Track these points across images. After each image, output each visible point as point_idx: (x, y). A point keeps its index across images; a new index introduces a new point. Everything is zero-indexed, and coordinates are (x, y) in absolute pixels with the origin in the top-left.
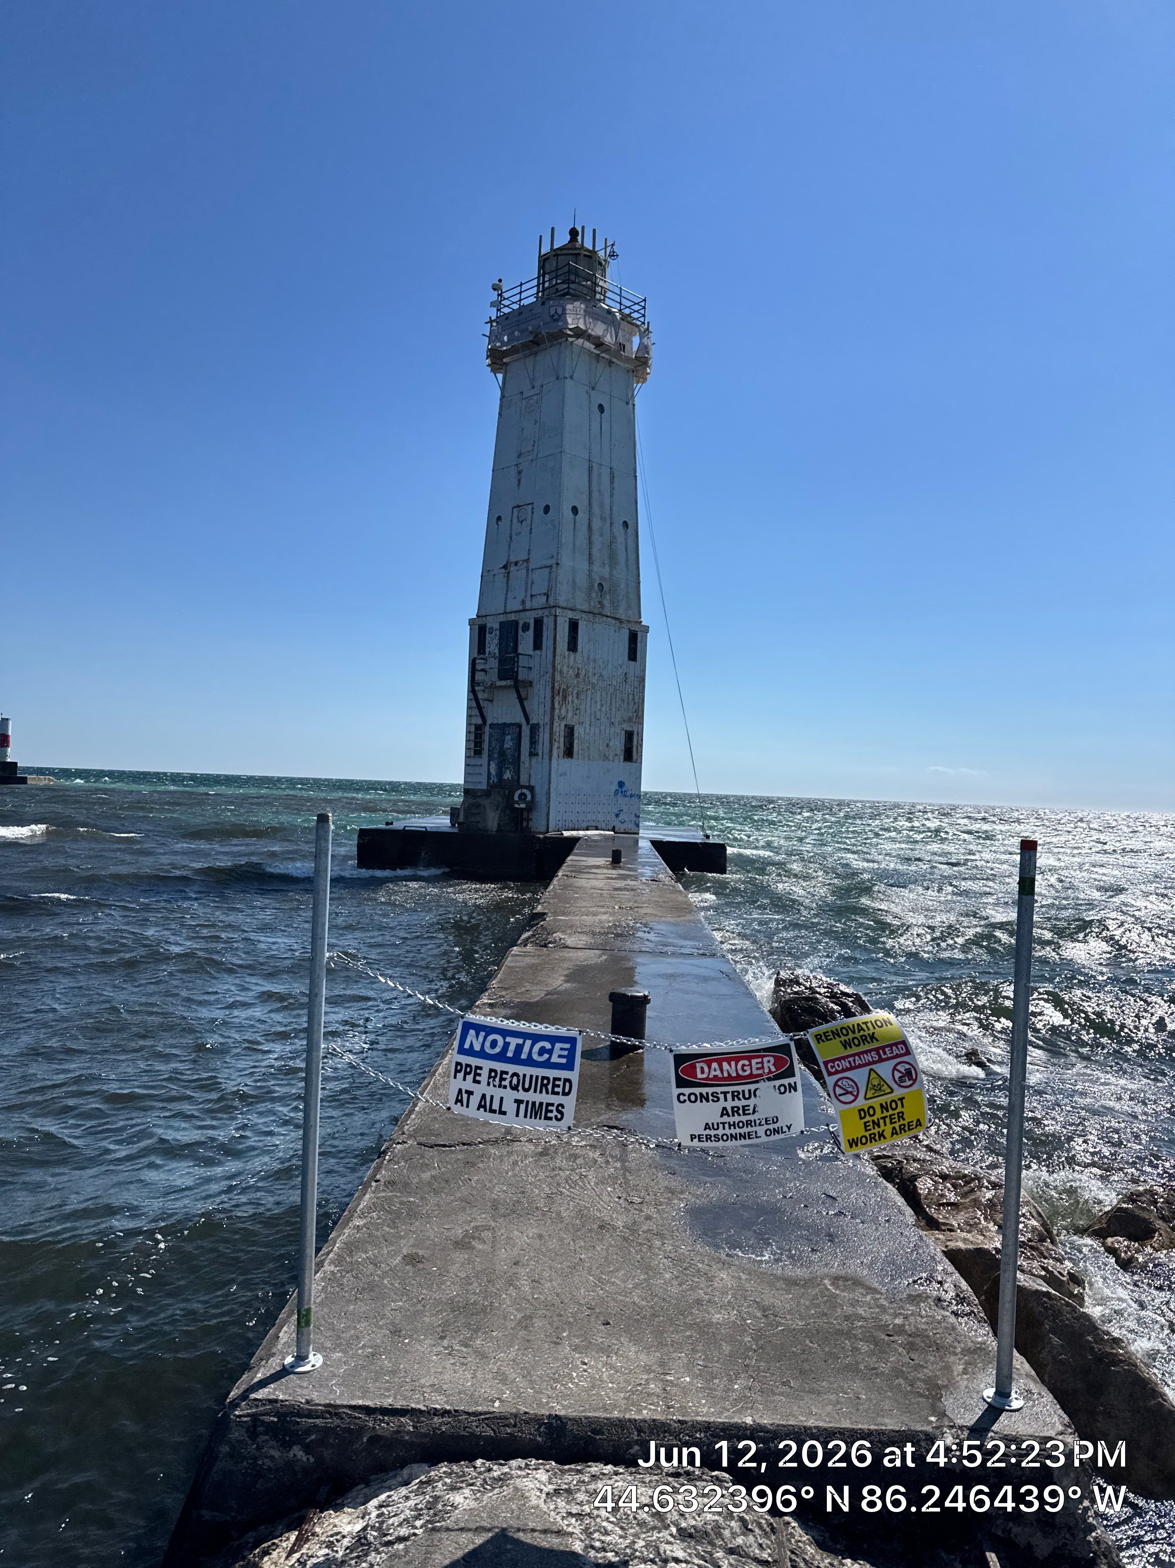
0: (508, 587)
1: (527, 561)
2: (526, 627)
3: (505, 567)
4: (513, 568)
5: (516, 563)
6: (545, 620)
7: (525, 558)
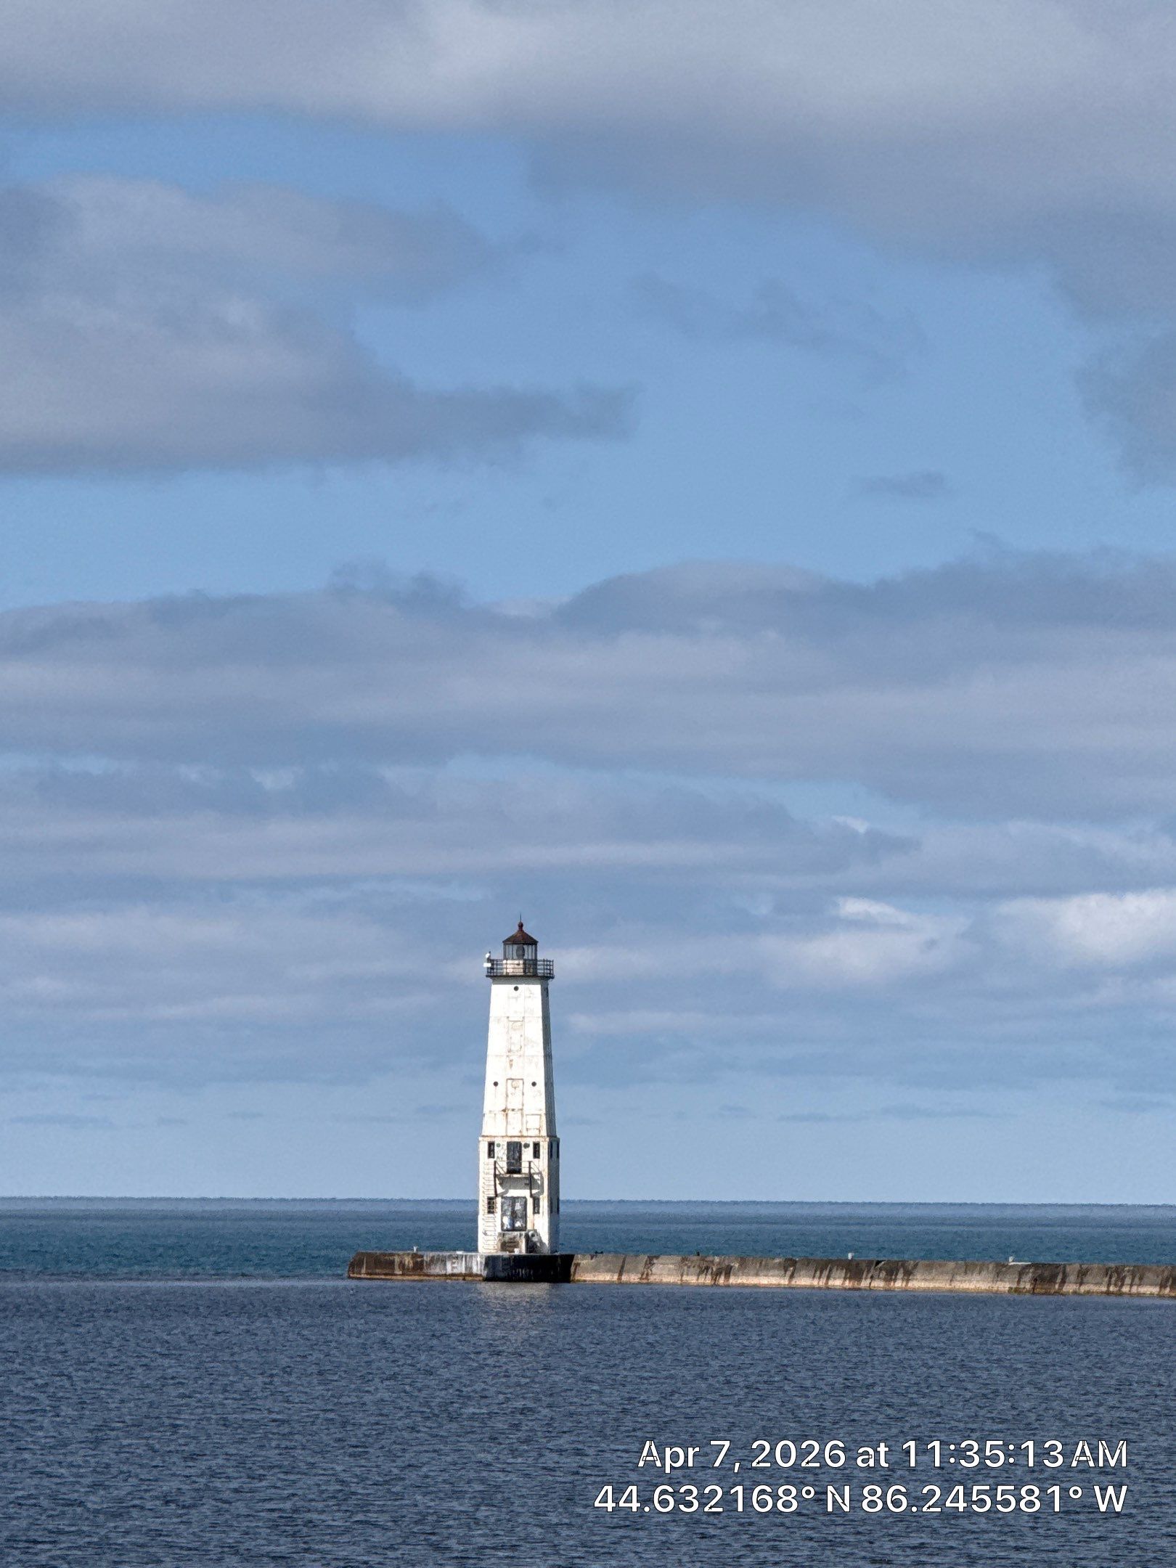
0: (507, 1122)
1: (522, 1110)
2: (527, 1146)
3: (504, 1111)
4: (510, 1113)
5: (513, 1110)
6: (541, 1144)
7: (521, 1107)
